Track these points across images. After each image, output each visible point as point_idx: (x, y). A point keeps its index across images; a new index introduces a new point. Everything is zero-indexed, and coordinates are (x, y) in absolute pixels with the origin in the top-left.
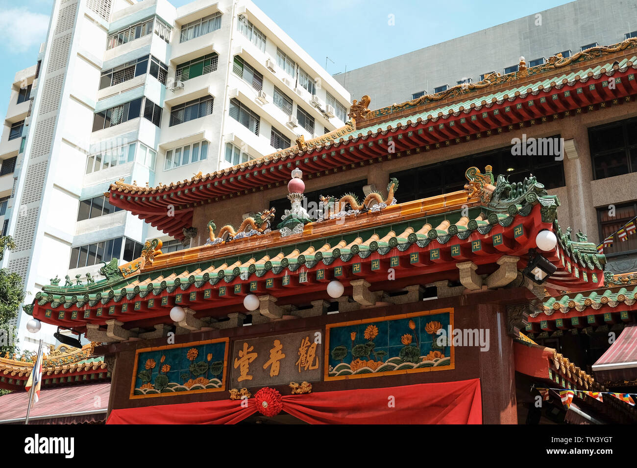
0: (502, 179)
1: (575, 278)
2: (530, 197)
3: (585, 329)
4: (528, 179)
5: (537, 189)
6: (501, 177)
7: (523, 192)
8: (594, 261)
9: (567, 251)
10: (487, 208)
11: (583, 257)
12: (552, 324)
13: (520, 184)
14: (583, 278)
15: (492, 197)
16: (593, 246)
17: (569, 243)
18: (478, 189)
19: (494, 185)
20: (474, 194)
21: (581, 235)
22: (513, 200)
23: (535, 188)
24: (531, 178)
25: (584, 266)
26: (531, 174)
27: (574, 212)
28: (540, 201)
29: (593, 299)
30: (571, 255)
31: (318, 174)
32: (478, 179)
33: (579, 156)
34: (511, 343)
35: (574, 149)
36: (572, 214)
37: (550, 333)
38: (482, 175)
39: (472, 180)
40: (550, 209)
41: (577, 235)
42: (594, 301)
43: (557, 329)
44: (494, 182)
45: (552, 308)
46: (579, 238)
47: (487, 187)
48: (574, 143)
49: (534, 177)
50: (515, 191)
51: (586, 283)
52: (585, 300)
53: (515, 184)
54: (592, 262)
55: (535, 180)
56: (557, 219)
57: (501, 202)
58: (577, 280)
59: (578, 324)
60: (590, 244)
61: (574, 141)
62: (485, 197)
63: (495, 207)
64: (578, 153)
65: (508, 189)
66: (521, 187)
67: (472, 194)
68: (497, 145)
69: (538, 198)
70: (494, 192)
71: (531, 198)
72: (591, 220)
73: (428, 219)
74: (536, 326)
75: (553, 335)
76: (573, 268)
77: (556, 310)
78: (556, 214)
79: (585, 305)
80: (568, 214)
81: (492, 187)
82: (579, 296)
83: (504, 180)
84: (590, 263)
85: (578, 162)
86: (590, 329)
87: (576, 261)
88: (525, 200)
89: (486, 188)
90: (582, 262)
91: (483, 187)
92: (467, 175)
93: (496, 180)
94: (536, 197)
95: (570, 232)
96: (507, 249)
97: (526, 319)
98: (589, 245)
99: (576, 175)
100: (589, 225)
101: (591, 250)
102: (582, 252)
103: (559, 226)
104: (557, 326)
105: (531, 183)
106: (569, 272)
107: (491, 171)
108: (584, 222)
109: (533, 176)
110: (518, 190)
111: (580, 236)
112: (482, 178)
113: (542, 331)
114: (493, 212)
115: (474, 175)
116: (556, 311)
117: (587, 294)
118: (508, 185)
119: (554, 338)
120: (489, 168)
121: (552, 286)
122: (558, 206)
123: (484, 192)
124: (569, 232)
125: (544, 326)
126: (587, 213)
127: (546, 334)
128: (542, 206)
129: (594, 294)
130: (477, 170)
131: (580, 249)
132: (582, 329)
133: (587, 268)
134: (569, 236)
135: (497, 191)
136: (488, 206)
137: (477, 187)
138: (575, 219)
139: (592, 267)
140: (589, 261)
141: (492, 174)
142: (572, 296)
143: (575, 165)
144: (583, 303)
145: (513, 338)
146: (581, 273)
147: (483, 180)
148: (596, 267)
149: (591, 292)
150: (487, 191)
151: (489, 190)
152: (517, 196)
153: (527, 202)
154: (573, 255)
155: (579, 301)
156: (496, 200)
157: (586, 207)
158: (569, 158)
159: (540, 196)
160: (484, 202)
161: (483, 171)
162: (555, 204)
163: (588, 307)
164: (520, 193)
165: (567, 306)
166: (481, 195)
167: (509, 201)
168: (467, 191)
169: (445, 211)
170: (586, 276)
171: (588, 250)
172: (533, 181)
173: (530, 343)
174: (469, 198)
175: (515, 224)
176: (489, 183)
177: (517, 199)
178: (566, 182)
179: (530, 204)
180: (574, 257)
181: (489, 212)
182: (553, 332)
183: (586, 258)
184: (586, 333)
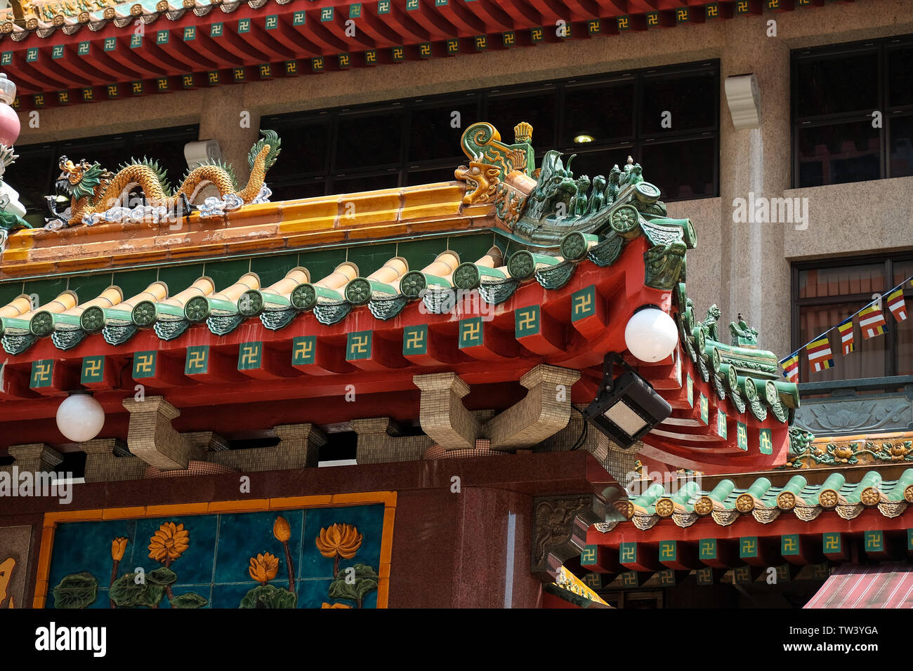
0: (554, 161)
1: (718, 440)
2: (620, 218)
3: (731, 573)
4: (622, 169)
5: (641, 198)
6: (553, 157)
7: (606, 201)
8: (769, 399)
9: (703, 367)
10: (510, 237)
11: (742, 386)
12: (648, 552)
13: (598, 182)
14: (736, 439)
15: (525, 207)
16: (769, 358)
17: (709, 345)
18: (491, 183)
19: (534, 176)
20: (478, 196)
21: (743, 327)
22: (578, 220)
23: (637, 195)
24: (629, 167)
25: (742, 408)
26: (630, 159)
27: (735, 267)
28: (646, 229)
29: (759, 496)
30: (711, 378)
31: (64, 97)
32: (493, 155)
33: (762, 122)
34: (537, 594)
35: (752, 101)
36: (728, 271)
37: (643, 577)
38: (505, 147)
39: (478, 158)
40: (669, 253)
41: (732, 327)
42: (761, 502)
43: (661, 567)
44: (533, 169)
45: (654, 510)
46: (737, 334)
47: (516, 180)
48: (753, 85)
49: (638, 165)
50: (585, 197)
51: (741, 454)
52: (738, 496)
53: (586, 178)
54: (763, 401)
55: (638, 174)
56: (684, 281)
57: (547, 222)
58: (719, 444)
59: (715, 557)
60: (763, 352)
61: (752, 80)
62: (507, 205)
63: (530, 236)
64: (760, 114)
65: (566, 192)
66: (602, 188)
67: (473, 193)
68: (554, 71)
69: (641, 220)
70: (532, 195)
71: (623, 221)
72: (774, 292)
73: (352, 249)
74: (609, 555)
75: (648, 583)
76: (712, 412)
77: (661, 518)
78: (683, 268)
79: (736, 511)
80: (718, 271)
81: (527, 182)
82: (726, 486)
83: (559, 166)
84: (757, 404)
85: (757, 137)
86: (745, 573)
87: (723, 395)
88: (608, 223)
89: (512, 183)
90: (737, 398)
91: (504, 178)
92: (467, 143)
93: (539, 163)
94: (635, 218)
95: (717, 318)
96: (548, 348)
97: (582, 536)
98: (760, 356)
99: (750, 169)
100: (768, 304)
101: (763, 369)
102: (739, 373)
103: (689, 300)
104: (661, 560)
105: (627, 181)
106: (701, 421)
107: (529, 139)
108: (757, 294)
109: (634, 164)
110: (594, 195)
111: (740, 331)
112: (503, 153)
113: (624, 569)
114: (524, 247)
115: (484, 144)
116: (662, 521)
117: (744, 482)
118: (568, 181)
119: (653, 589)
120: (524, 130)
121: (657, 453)
122: (690, 246)
123: (506, 193)
124: (713, 319)
125: (628, 555)
126: (765, 272)
127: (630, 580)
128: (649, 244)
129: (762, 484)
130: (495, 132)
131: (736, 365)
132: (725, 570)
133: (750, 413)
134: (712, 328)
135: (538, 193)
136: (513, 230)
137: (488, 178)
138: (735, 286)
139: (762, 414)
140: (756, 398)
141: (530, 147)
142: (709, 484)
143: (749, 145)
144: (732, 505)
145: (543, 582)
146: (731, 427)
147: (506, 159)
148: (771, 415)
149: (756, 477)
150: (512, 190)
151: (519, 187)
152: (589, 212)
153: (611, 229)
154: (718, 379)
155: (724, 498)
156: (534, 215)
157: (765, 255)
158: (735, 123)
159: (648, 218)
160: (503, 219)
161: (508, 137)
162: (683, 243)
163: (743, 516)
164: (598, 204)
165: (693, 509)
166: (497, 198)
167: (566, 224)
168: (462, 186)
169: (398, 232)
170: (745, 436)
171: (756, 368)
172: (634, 175)
173: (588, 600)
174: (466, 205)
175: (577, 284)
176: (522, 170)
177: (587, 219)
178: (722, 186)
179: (619, 235)
180: (719, 384)
181: (513, 246)
182: (648, 575)
183: (749, 388)
184: (734, 583)
